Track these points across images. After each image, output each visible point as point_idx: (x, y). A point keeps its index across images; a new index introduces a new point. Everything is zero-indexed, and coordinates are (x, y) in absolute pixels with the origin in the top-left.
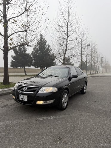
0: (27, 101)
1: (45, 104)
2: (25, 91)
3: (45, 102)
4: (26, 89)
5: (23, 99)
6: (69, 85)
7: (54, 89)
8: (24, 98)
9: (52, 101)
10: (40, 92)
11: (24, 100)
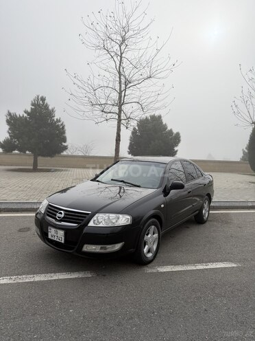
0: (63, 242)
1: (102, 251)
2: (61, 221)
3: (101, 248)
4: (63, 215)
5: (56, 237)
6: (162, 206)
7: (124, 219)
8: (58, 235)
9: (118, 247)
10: (91, 224)
11: (58, 240)
